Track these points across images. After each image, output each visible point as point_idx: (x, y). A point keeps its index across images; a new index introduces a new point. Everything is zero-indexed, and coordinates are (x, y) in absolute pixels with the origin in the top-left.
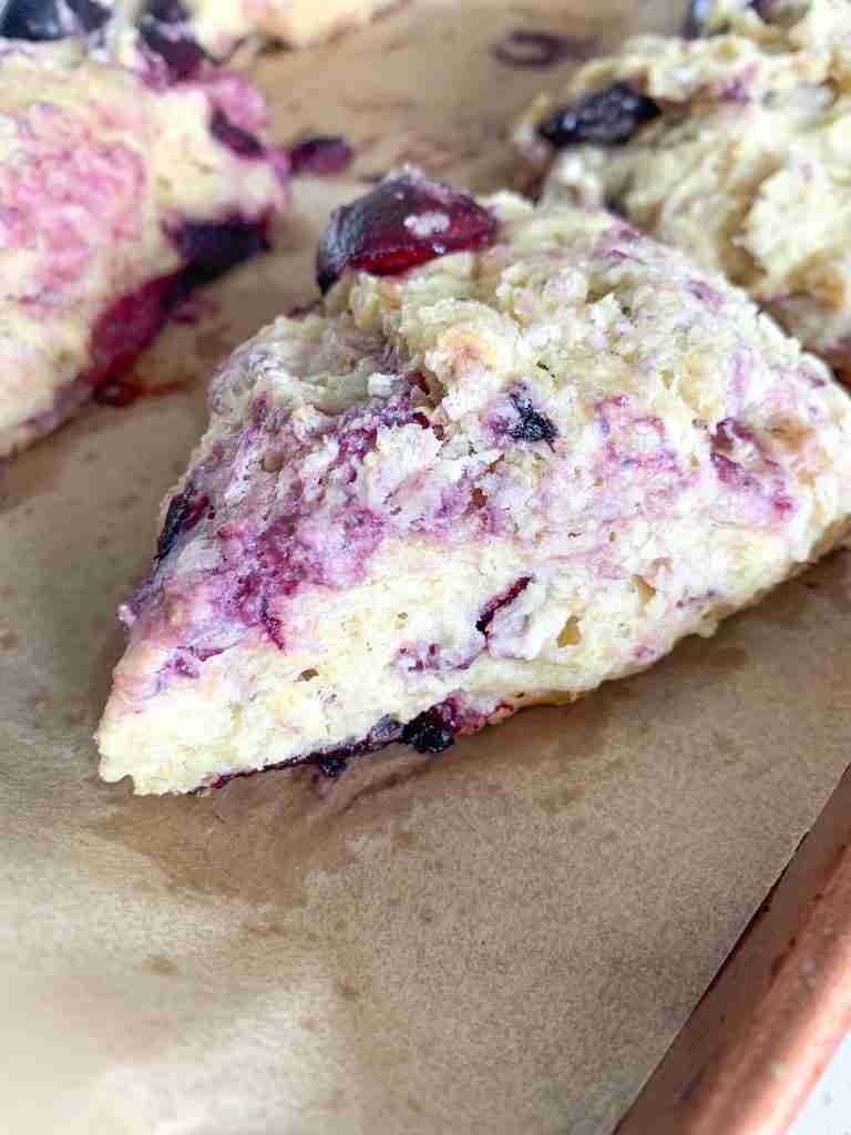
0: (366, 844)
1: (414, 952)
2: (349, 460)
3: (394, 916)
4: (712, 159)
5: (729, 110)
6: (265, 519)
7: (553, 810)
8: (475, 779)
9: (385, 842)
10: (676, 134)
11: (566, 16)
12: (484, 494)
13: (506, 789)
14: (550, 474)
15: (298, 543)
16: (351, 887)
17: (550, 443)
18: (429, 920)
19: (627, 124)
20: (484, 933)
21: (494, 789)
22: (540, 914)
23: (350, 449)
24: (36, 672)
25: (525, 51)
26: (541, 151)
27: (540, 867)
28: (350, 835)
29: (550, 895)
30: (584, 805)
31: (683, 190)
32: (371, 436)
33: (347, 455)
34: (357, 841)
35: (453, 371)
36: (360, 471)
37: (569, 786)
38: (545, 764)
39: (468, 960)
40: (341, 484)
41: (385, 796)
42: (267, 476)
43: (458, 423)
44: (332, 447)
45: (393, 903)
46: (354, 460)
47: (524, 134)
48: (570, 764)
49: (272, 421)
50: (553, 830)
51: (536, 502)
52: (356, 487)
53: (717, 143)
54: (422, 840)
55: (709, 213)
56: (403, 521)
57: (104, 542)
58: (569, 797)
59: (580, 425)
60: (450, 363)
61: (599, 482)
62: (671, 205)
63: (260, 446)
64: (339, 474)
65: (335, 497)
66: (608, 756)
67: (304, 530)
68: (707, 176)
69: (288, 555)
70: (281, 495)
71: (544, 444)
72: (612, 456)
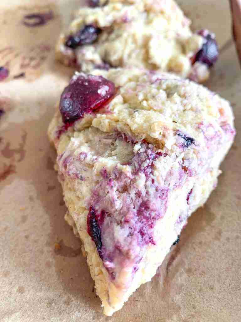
0: (181, 280)
1: (216, 299)
2: (150, 177)
3: (203, 294)
4: (130, 41)
5: (127, 25)
6: (134, 208)
7: (219, 239)
8: (194, 243)
9: (185, 275)
10: (113, 36)
11: (37, 7)
12: (187, 167)
13: (203, 241)
14: (199, 152)
15: (152, 210)
16: (187, 294)
17: (194, 143)
18: (212, 288)
19: (95, 37)
20: (228, 282)
21: (200, 243)
22: (237, 268)
23: (149, 173)
24: (41, 294)
25: (32, 21)
26: (70, 52)
27: (228, 256)
28: (175, 280)
29: (236, 262)
30: (225, 233)
31: (127, 52)
32: (152, 166)
33: (149, 176)
34: (178, 280)
35: (164, 136)
36: (155, 178)
37: (217, 230)
38: (207, 228)
39: (230, 292)
40: (151, 186)
41: (175, 263)
42: (125, 194)
43: (171, 150)
44: (142, 175)
45: (200, 290)
46: (151, 175)
47: (61, 48)
48: (212, 225)
49: (114, 175)
50: (224, 244)
51: (199, 162)
52: (156, 183)
53: (128, 36)
54: (194, 269)
55: (137, 56)
56: (171, 186)
57: (27, 237)
58: (220, 233)
59: (198, 135)
60: (162, 133)
61: (208, 148)
62: (125, 57)
63: (115, 186)
64: (149, 182)
65: (152, 191)
66: (218, 217)
67: (152, 206)
68: (131, 46)
69: (150, 216)
70: (134, 198)
71: (193, 145)
72: (208, 140)
